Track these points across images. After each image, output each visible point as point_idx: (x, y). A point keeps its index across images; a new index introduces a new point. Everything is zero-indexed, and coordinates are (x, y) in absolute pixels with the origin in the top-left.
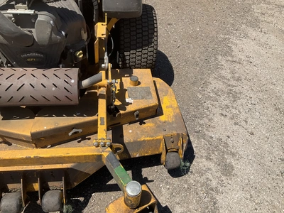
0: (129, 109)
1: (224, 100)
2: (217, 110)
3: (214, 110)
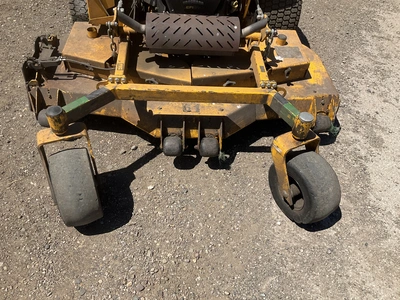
0: (280, 65)
1: (371, 78)
2: (363, 87)
3: (360, 87)
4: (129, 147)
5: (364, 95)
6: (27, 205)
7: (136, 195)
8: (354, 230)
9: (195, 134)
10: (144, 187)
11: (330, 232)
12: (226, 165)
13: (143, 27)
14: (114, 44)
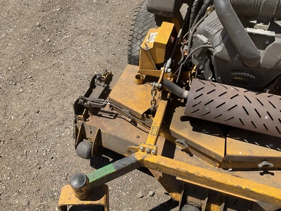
4: (146, 191)
13: (186, 93)
14: (154, 100)
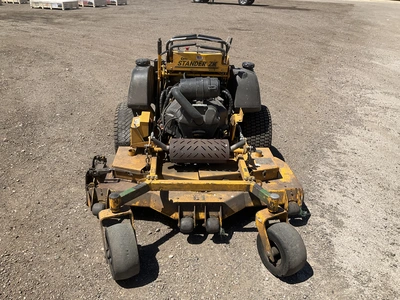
0: (258, 169)
1: (332, 180)
2: (326, 187)
3: (324, 186)
4: (154, 230)
5: (327, 192)
6: (83, 270)
7: (161, 262)
8: (323, 282)
9: (202, 216)
10: (167, 257)
11: (305, 284)
12: (226, 240)
13: (168, 147)
14: (148, 158)
